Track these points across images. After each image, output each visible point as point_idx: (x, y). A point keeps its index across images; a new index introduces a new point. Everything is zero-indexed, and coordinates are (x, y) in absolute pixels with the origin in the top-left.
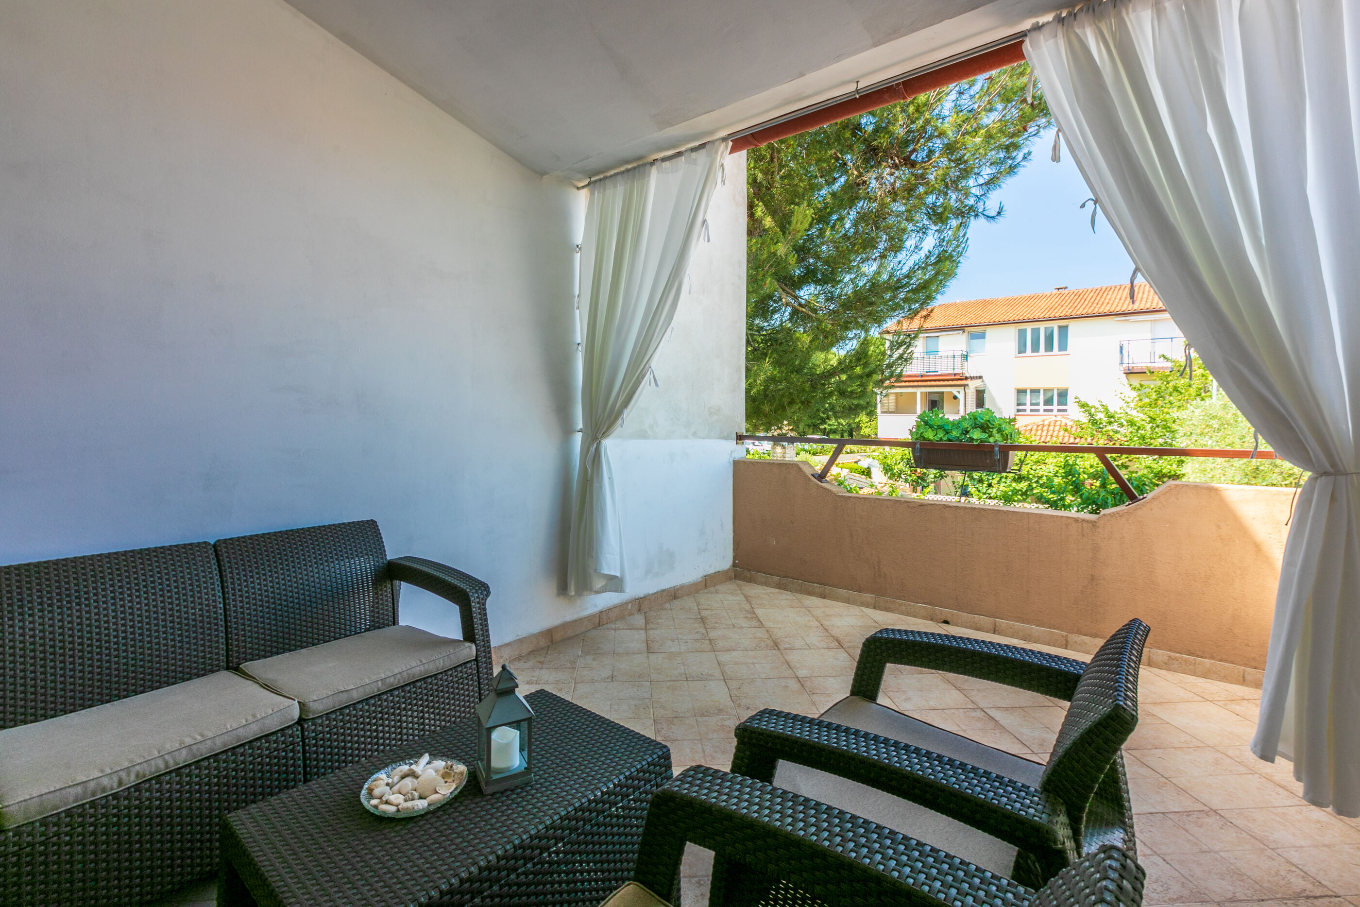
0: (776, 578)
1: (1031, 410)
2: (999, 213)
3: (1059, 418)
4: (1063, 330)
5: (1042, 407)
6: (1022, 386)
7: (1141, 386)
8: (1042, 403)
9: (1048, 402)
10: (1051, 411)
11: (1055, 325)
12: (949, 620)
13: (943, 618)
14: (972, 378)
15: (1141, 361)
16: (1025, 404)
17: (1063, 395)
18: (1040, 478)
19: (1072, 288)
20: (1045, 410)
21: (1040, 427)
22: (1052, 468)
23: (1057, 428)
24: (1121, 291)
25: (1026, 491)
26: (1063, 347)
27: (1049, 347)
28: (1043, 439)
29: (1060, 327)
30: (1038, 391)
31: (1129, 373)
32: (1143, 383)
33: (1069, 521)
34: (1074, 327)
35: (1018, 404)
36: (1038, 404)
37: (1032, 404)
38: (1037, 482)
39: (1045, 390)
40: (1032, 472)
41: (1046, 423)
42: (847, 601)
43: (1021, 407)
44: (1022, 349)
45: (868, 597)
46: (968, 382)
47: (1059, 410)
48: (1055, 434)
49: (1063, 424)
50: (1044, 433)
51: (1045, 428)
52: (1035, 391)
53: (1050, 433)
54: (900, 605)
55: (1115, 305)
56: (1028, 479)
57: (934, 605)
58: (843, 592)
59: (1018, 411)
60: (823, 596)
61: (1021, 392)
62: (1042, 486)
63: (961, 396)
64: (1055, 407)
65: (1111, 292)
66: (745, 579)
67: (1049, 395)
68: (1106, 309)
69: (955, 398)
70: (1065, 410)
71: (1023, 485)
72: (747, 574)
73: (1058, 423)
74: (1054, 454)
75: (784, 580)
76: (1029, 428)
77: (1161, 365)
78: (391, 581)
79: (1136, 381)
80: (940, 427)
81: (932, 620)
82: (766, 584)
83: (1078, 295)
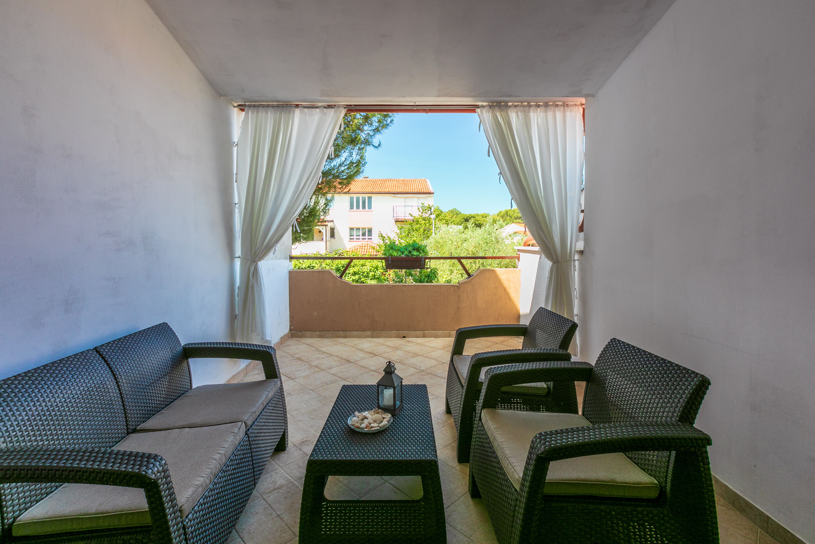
0: (318, 333)
1: (357, 239)
2: (379, 145)
3: (369, 243)
4: (370, 198)
5: (361, 237)
6: (352, 226)
7: (402, 227)
8: (361, 235)
9: (364, 234)
10: (365, 239)
11: (366, 196)
12: (405, 336)
13: (403, 336)
14: (328, 221)
15: (401, 217)
16: (353, 236)
17: (370, 231)
18: (363, 273)
19: (371, 178)
20: (362, 239)
21: (361, 247)
22: (369, 267)
23: (368, 248)
24: (391, 182)
25: (358, 280)
26: (370, 207)
27: (364, 207)
28: (363, 254)
29: (368, 197)
30: (359, 229)
31: (397, 221)
32: (403, 226)
33: (450, 287)
34: (374, 197)
35: (351, 236)
36: (359, 236)
37: (357, 236)
38: (362, 275)
39: (362, 229)
40: (360, 270)
41: (364, 245)
42: (358, 337)
43: (351, 237)
44: (352, 207)
45: (368, 333)
46: (327, 223)
47: (368, 239)
48: (368, 251)
49: (371, 245)
50: (363, 250)
51: (363, 248)
52: (358, 229)
53: (366, 250)
54: (384, 334)
55: (390, 189)
56: (359, 274)
57: (399, 331)
58: (355, 333)
59: (351, 239)
60: (345, 337)
61: (352, 229)
62: (364, 277)
63: (324, 231)
64: (367, 237)
65: (387, 182)
66: (298, 337)
67: (364, 231)
68: (387, 190)
69: (320, 232)
70: (371, 239)
71: (357, 277)
72: (300, 333)
73: (369, 245)
74: (369, 260)
75: (323, 333)
76: (356, 248)
77: (408, 218)
78: (187, 360)
79: (399, 224)
80: (399, 250)
81: (398, 337)
82: (311, 337)
83: (375, 182)
